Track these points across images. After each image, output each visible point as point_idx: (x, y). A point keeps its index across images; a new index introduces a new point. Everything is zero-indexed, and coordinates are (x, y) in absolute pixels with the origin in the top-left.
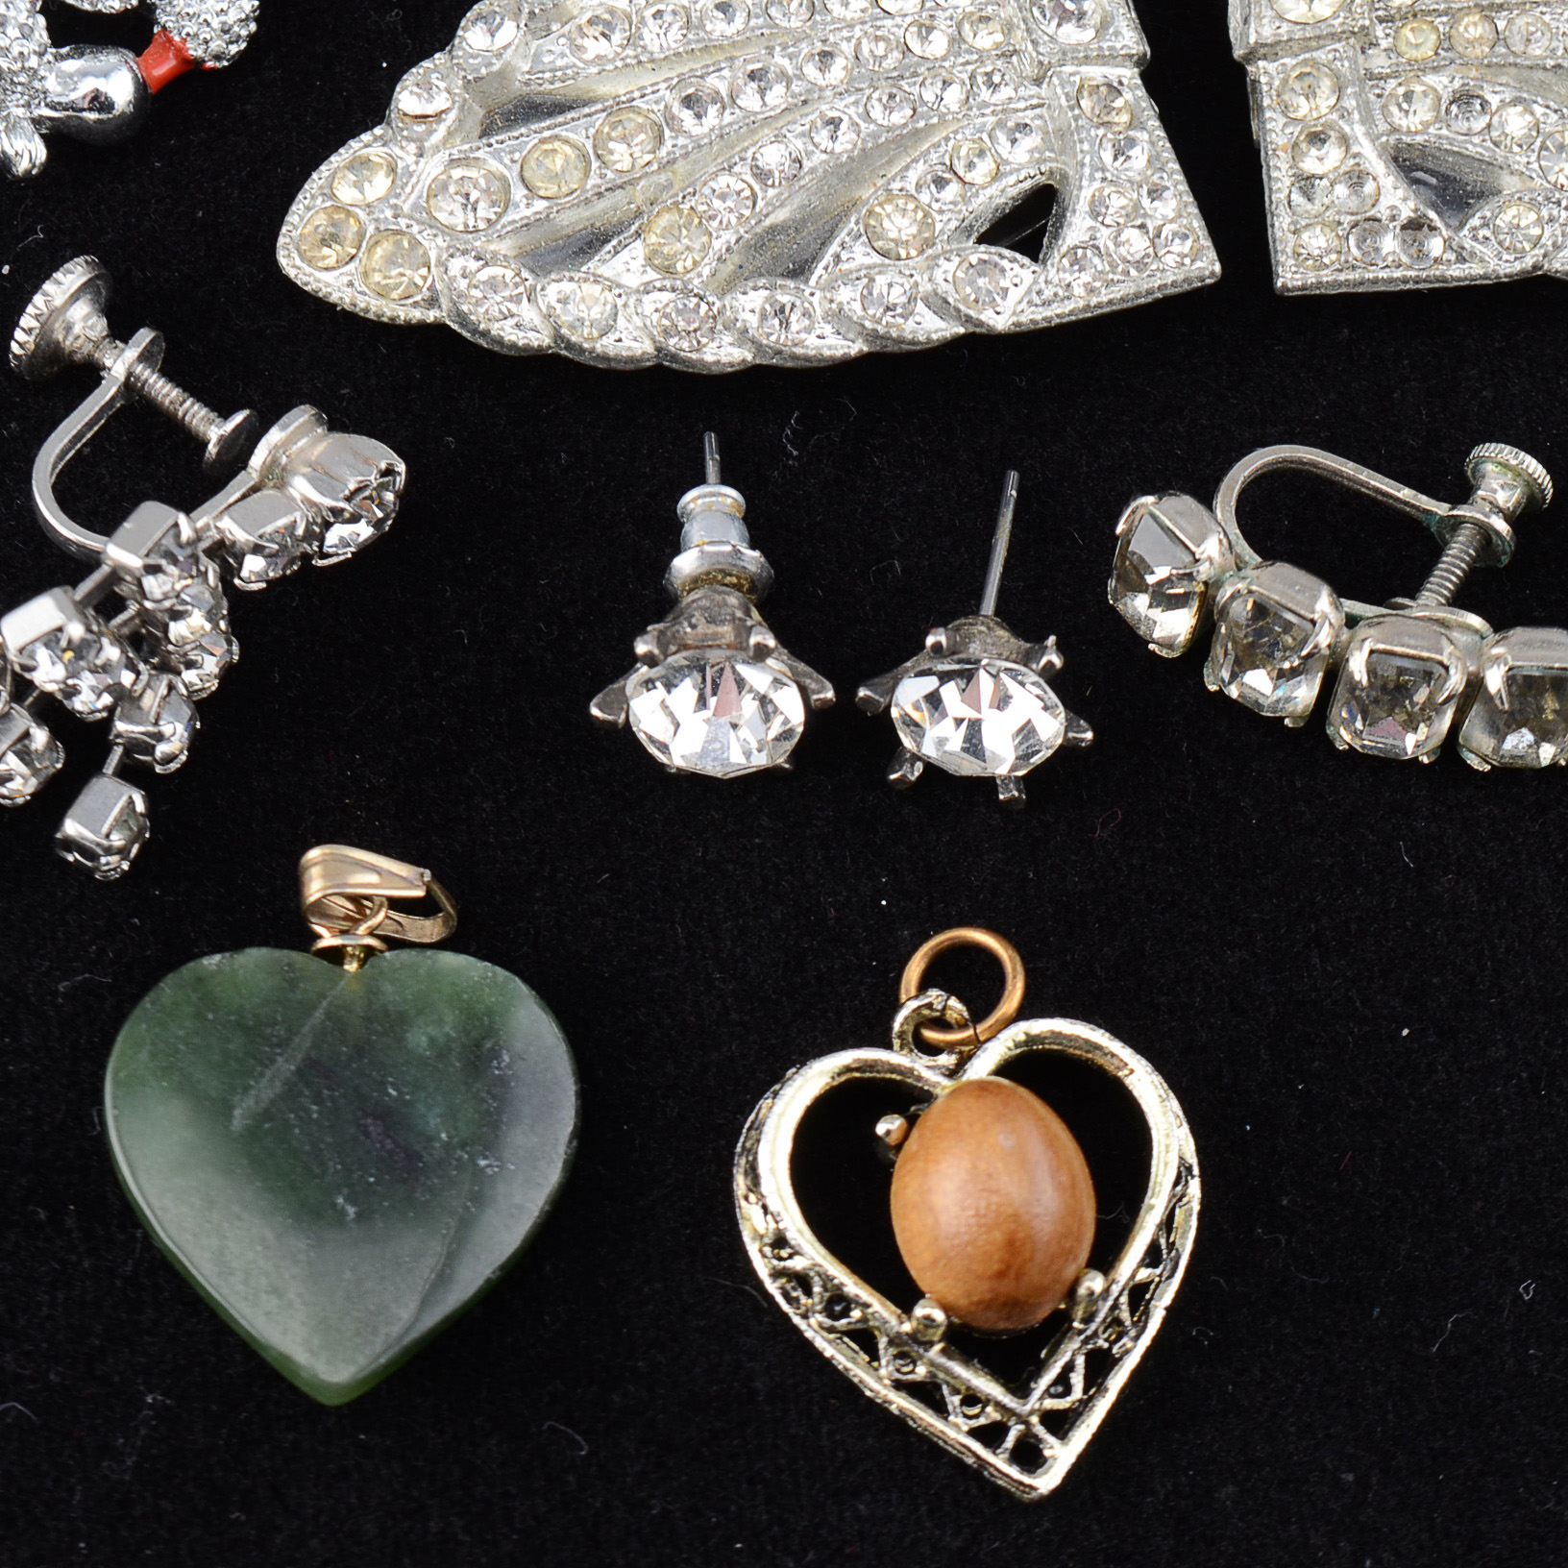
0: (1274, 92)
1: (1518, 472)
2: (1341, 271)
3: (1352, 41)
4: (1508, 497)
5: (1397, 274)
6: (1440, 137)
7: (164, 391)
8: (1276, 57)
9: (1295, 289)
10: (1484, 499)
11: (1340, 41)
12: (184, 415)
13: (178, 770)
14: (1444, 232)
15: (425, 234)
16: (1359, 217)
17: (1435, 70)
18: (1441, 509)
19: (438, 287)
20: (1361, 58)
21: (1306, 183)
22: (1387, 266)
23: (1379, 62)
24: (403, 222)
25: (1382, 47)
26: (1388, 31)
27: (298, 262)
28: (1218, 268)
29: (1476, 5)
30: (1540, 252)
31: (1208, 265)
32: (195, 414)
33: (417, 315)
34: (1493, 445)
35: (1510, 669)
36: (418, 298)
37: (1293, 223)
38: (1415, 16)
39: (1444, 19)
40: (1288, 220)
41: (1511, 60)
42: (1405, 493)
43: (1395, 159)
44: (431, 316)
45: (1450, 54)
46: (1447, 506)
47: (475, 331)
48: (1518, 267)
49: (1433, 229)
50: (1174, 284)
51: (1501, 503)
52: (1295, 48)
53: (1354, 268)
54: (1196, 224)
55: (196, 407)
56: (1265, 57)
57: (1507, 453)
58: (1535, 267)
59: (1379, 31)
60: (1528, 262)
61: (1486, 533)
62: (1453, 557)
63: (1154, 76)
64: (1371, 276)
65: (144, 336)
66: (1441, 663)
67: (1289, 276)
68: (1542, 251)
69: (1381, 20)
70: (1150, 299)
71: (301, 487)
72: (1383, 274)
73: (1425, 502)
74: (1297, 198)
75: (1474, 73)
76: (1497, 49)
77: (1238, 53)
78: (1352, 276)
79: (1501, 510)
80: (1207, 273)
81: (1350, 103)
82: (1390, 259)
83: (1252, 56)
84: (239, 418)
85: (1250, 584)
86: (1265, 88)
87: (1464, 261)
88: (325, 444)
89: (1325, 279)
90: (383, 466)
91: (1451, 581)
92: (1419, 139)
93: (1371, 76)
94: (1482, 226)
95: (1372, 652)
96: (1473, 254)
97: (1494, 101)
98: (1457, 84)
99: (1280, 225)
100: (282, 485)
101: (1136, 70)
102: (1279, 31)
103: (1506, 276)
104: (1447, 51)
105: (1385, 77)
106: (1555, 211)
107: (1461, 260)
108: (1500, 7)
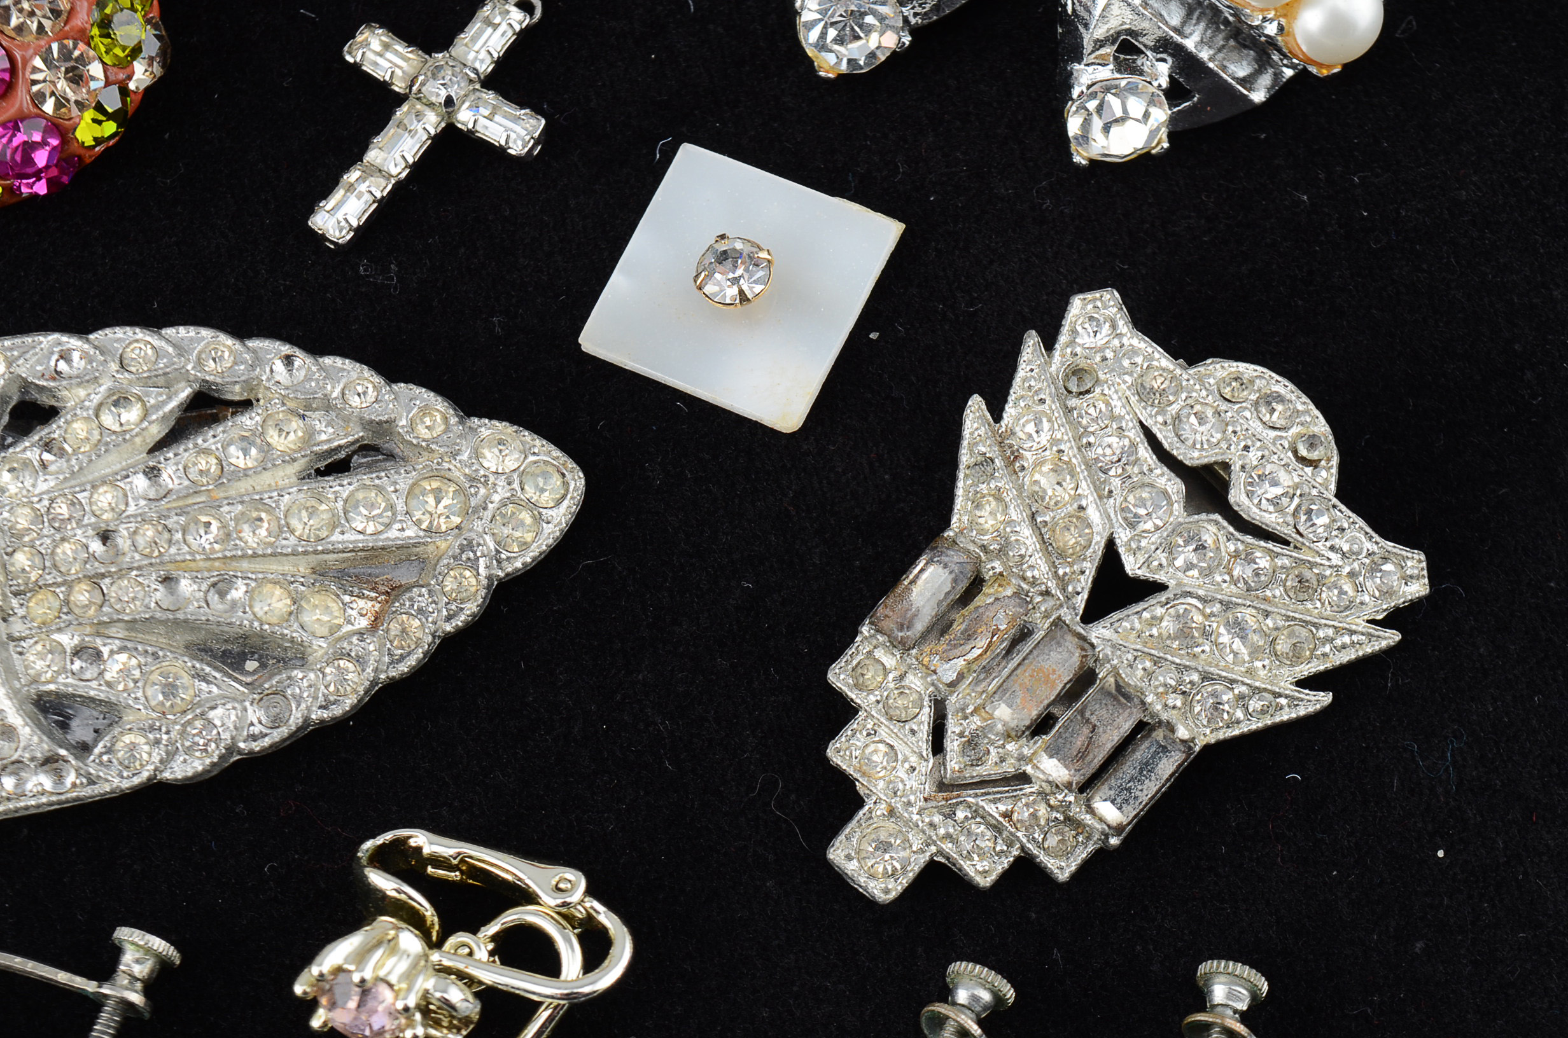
1: (148, 951)
4: (141, 970)
5: (44, 800)
6: (66, 685)
10: (124, 972)
14: (73, 762)
16: (5, 761)
17: (59, 630)
18: (92, 987)
22: (34, 796)
23: (17, 627)
25: (19, 615)
26: (22, 601)
29: (85, 576)
34: (129, 929)
38: (40, 588)
39: (63, 589)
41: (115, 617)
42: (62, 977)
45: (69, 617)
46: (95, 983)
48: (136, 781)
49: (67, 761)
51: (137, 975)
53: (9, 799)
57: (138, 934)
58: (149, 779)
59: (15, 602)
60: (145, 775)
61: (129, 1005)
62: (103, 1024)
64: (22, 804)
68: (152, 767)
69: (16, 594)
72: (33, 802)
73: (79, 982)
75: (88, 630)
76: (104, 609)
78: (10, 805)
79: (139, 979)
82: (36, 790)
87: (94, 783)
92: (52, 687)
93: (11, 638)
94: (106, 753)
96: (99, 777)
97: (105, 651)
98: (76, 640)
103: (127, 789)
104: (66, 614)
105: (24, 639)
106: (158, 736)
107: (91, 782)
108: (103, 576)
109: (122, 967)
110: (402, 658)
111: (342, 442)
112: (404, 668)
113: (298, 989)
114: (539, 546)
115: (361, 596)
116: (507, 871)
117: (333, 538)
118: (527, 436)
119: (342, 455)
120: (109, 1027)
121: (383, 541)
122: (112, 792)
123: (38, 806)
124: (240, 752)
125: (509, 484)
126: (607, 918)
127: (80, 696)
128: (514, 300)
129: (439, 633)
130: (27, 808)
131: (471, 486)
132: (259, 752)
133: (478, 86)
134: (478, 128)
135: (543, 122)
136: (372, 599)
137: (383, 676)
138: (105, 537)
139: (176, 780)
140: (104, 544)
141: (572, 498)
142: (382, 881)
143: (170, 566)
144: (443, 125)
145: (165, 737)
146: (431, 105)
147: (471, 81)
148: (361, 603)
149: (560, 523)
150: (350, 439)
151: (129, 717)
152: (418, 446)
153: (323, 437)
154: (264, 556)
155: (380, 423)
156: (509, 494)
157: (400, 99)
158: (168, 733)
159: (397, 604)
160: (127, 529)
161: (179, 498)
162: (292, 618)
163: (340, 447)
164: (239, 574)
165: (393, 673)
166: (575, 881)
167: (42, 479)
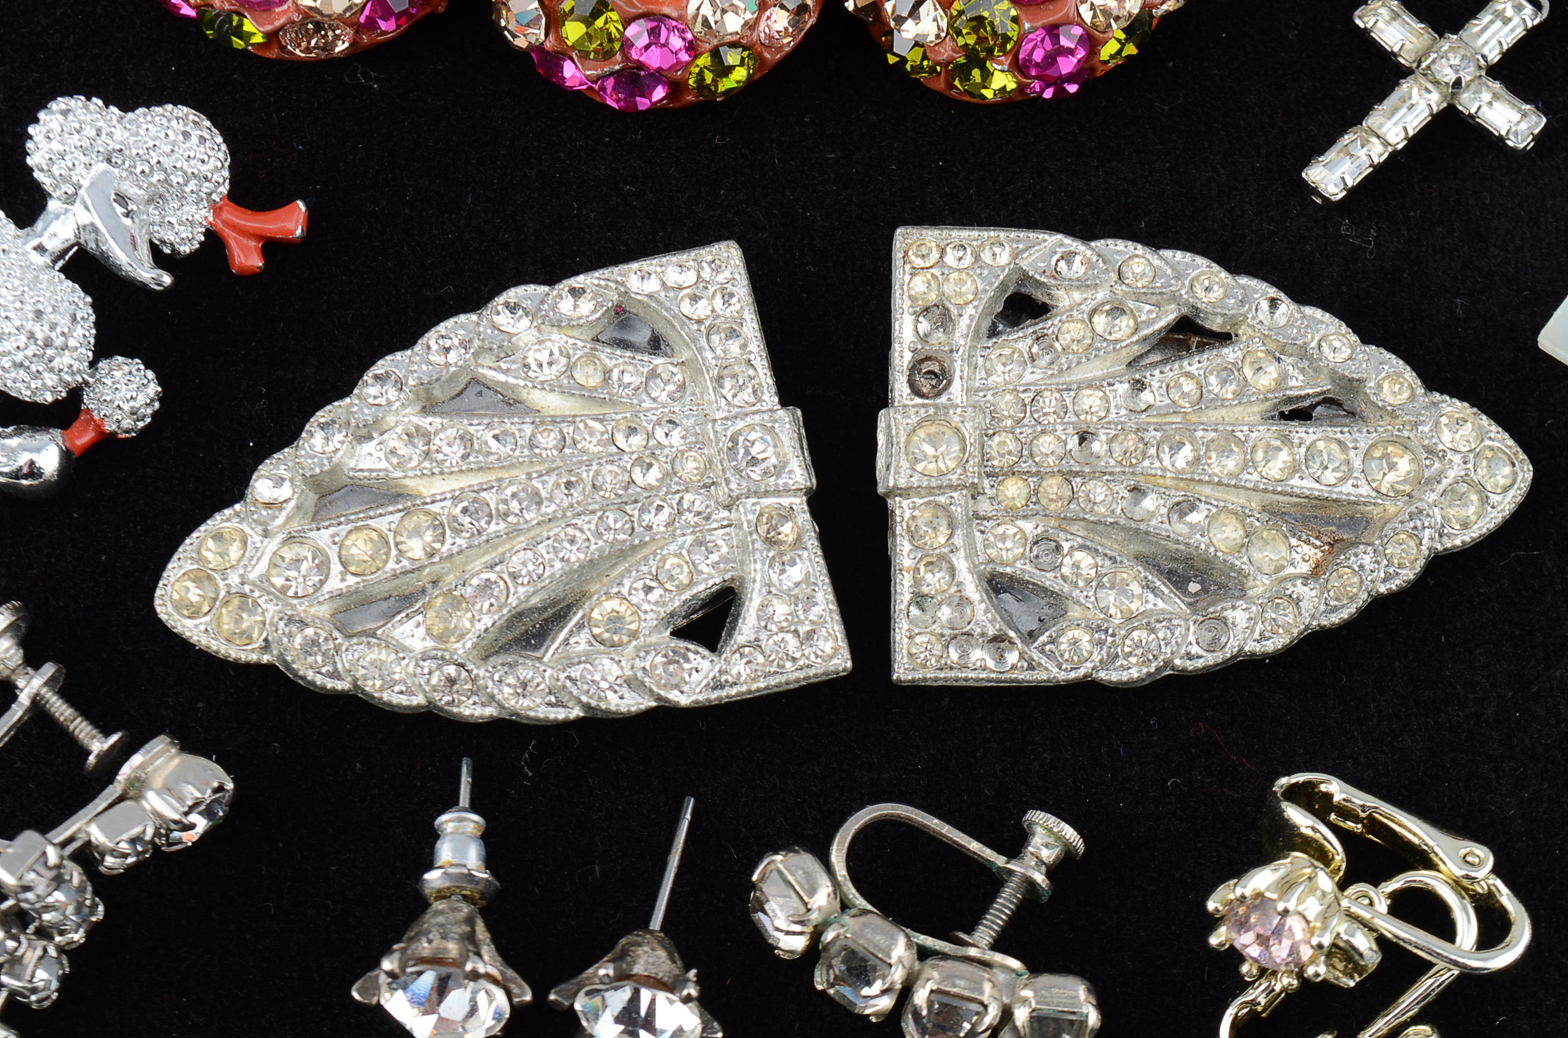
0: (904, 524)
1: (1059, 837)
2: (941, 669)
3: (964, 492)
4: (1049, 855)
5: (984, 675)
6: (1023, 571)
7: (61, 709)
8: (908, 497)
9: (905, 681)
10: (1032, 853)
11: (956, 491)
12: (75, 728)
13: (49, 1007)
14: (1020, 646)
15: (263, 598)
16: (957, 632)
17: (1025, 517)
18: (1000, 860)
19: (270, 638)
20: (971, 502)
21: (920, 600)
22: (975, 669)
23: (984, 507)
24: (247, 588)
25: (988, 495)
26: (993, 483)
27: (170, 609)
28: (849, 664)
29: (1059, 471)
30: (1090, 665)
31: (843, 662)
32: (82, 729)
33: (254, 658)
34: (1043, 814)
35: (1033, 1011)
36: (256, 646)
37: (909, 630)
38: (1013, 474)
39: (1035, 479)
40: (906, 627)
41: (1081, 515)
42: (974, 846)
43: (989, 581)
44: (266, 658)
45: (1036, 507)
46: (1004, 858)
47: (296, 675)
48: (1073, 675)
49: (1012, 643)
50: (815, 676)
51: (1044, 859)
52: (923, 492)
53: (951, 668)
54: (836, 628)
55: (84, 724)
56: (900, 496)
57: (1052, 820)
58: (1085, 676)
59: (986, 483)
60: (1082, 672)
61: (1031, 884)
62: (1005, 899)
63: (817, 502)
64: (964, 675)
65: (49, 669)
66: (982, 1003)
67: (902, 671)
68: (1092, 665)
69: (988, 475)
70: (797, 685)
71: (154, 801)
72: (973, 676)
73: (988, 853)
74: (914, 611)
75: (1053, 522)
76: (1071, 506)
77: (881, 490)
78: (952, 674)
79: (1044, 863)
80: (841, 668)
81: (958, 540)
82: (978, 664)
83: (892, 492)
84: (114, 738)
85: (846, 931)
86: (898, 519)
87: (1034, 669)
88: (176, 761)
89: (928, 676)
90: (216, 785)
91: (1001, 919)
92: (1009, 570)
93: (977, 516)
94: (1049, 643)
95: (932, 991)
96: (1040, 664)
97: (1066, 546)
98: (1040, 530)
99: (901, 630)
100: (138, 797)
101: (804, 498)
102: (912, 479)
103: (1064, 681)
104: (1035, 504)
105: (989, 519)
106: (1103, 637)
107: (1031, 668)
108: (1077, 474)
109: (1030, 848)
110: (1335, 609)
111: (1311, 391)
112: (1335, 619)
113: (1211, 905)
114: (1480, 529)
115: (1307, 542)
116: (1415, 834)
117: (1291, 482)
118: (1485, 420)
119: (1307, 403)
120: (1012, 902)
121: (1337, 493)
122: (1048, 681)
123: (978, 680)
124: (1173, 668)
125: (1465, 463)
126: (1507, 899)
127: (1034, 584)
128: (1479, 286)
129: (1373, 593)
130: (966, 679)
131: (1427, 458)
132: (1191, 671)
133: (1483, 73)
134: (1479, 114)
135: (1545, 120)
136: (1316, 547)
137: (1314, 623)
138: (1084, 438)
139: (1111, 682)
140: (1080, 444)
141: (1519, 488)
142: (1298, 817)
143: (1141, 478)
144: (1445, 105)
145: (1110, 639)
146: (1436, 83)
147: (1480, 68)
148: (1306, 549)
149: (1503, 510)
150: (1319, 389)
151: (1075, 613)
152: (1383, 408)
153: (1294, 383)
154: (1228, 485)
155: (1351, 380)
156: (1463, 473)
157: (1406, 72)
158: (1113, 635)
159: (1343, 557)
160: (1107, 434)
161: (1160, 415)
162: (1244, 550)
163: (1308, 395)
164: (1203, 499)
165: (1325, 622)
166: (1484, 856)
167: (1030, 370)
